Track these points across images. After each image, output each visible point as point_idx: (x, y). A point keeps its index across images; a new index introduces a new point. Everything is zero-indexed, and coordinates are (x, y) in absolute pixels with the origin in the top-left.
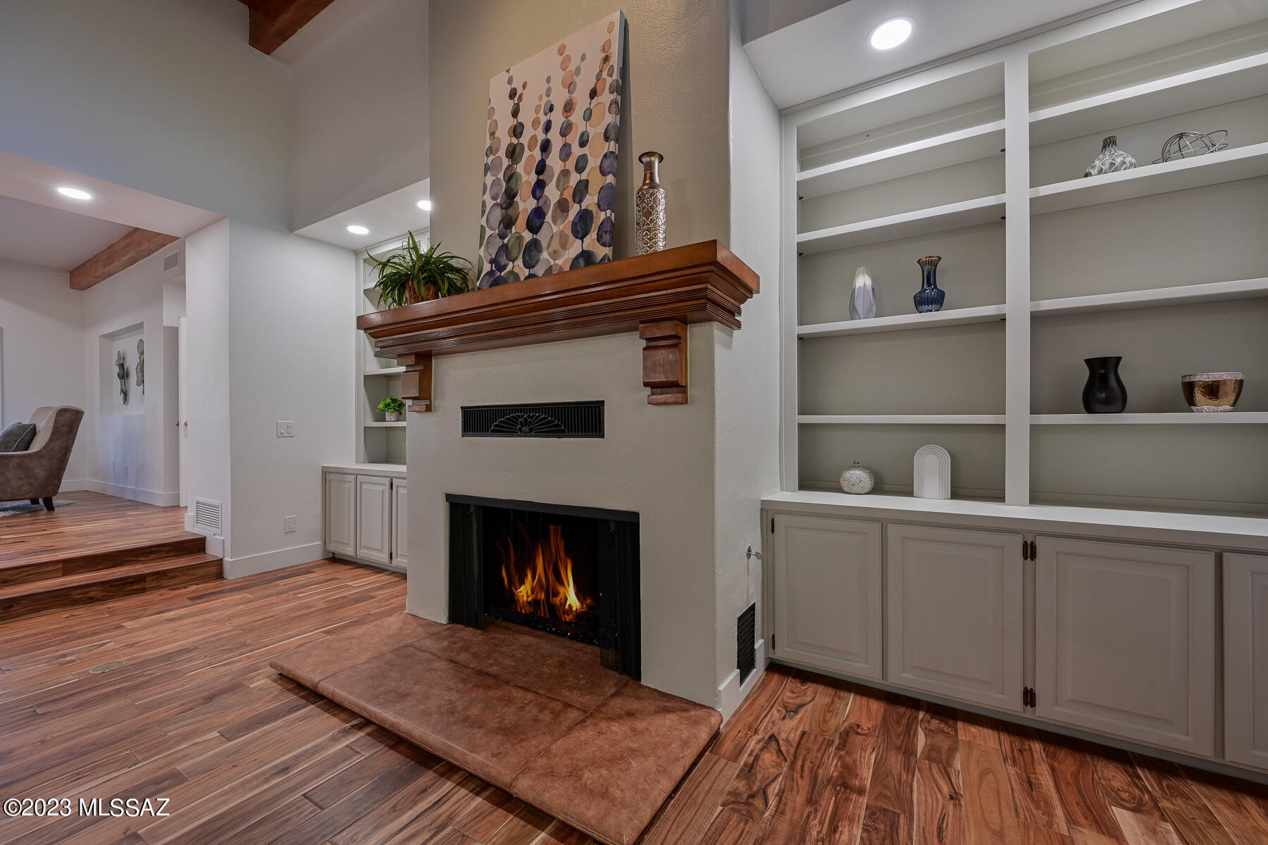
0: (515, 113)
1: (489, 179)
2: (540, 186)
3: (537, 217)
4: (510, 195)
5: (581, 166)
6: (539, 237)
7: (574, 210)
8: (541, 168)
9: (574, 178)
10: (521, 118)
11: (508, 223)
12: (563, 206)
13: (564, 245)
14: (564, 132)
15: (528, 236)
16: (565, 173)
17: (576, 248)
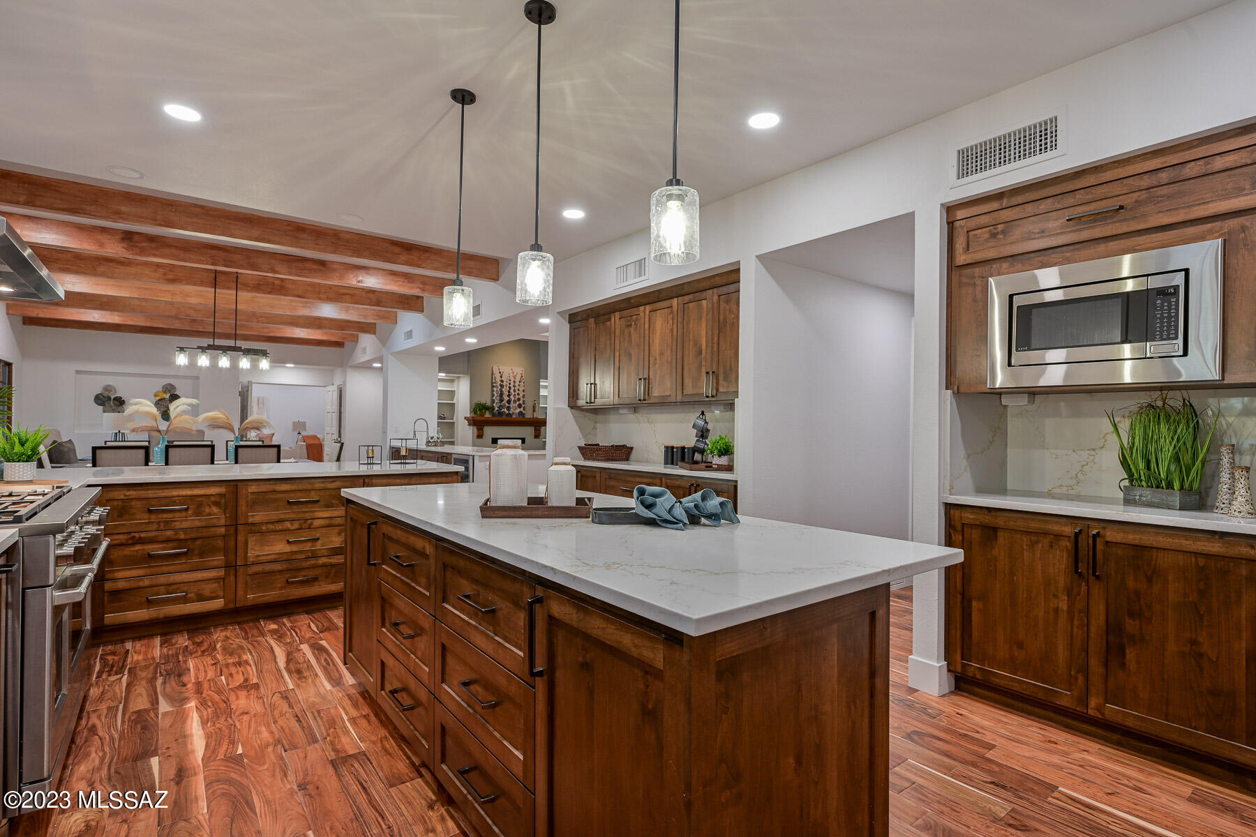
0: (501, 377)
1: (495, 389)
2: (509, 396)
3: (509, 402)
4: (501, 395)
5: (518, 394)
6: (510, 405)
7: (518, 403)
8: (509, 392)
9: (517, 397)
10: (503, 379)
11: (501, 400)
12: (515, 401)
13: (516, 409)
14: (514, 386)
15: (507, 405)
16: (515, 395)
17: (519, 410)
